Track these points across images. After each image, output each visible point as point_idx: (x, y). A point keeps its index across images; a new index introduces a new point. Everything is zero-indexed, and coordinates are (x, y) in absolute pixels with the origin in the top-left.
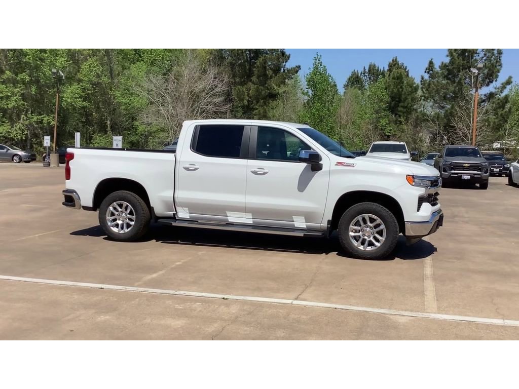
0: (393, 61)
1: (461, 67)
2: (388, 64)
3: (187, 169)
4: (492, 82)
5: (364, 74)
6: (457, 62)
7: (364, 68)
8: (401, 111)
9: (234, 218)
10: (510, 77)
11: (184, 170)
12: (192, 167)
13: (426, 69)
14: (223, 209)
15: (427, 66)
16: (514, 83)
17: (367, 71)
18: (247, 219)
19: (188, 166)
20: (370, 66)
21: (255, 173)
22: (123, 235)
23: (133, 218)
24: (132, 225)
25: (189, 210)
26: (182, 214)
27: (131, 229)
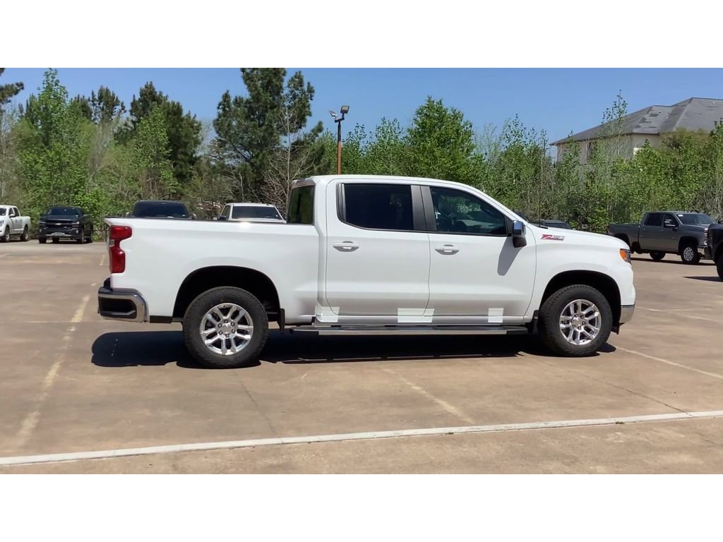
0: (146, 87)
1: (269, 106)
2: (139, 91)
3: (340, 249)
4: (300, 128)
5: (93, 101)
6: (264, 99)
7: (93, 93)
8: (182, 160)
9: (406, 317)
10: (320, 123)
11: (336, 250)
12: (348, 246)
13: (220, 105)
14: (393, 305)
15: (221, 100)
16: (325, 131)
17: (97, 97)
18: (424, 317)
19: (340, 244)
20: (101, 91)
21: (441, 252)
22: (232, 358)
23: (248, 329)
24: (246, 341)
25: (340, 310)
26: (328, 316)
27: (246, 347)
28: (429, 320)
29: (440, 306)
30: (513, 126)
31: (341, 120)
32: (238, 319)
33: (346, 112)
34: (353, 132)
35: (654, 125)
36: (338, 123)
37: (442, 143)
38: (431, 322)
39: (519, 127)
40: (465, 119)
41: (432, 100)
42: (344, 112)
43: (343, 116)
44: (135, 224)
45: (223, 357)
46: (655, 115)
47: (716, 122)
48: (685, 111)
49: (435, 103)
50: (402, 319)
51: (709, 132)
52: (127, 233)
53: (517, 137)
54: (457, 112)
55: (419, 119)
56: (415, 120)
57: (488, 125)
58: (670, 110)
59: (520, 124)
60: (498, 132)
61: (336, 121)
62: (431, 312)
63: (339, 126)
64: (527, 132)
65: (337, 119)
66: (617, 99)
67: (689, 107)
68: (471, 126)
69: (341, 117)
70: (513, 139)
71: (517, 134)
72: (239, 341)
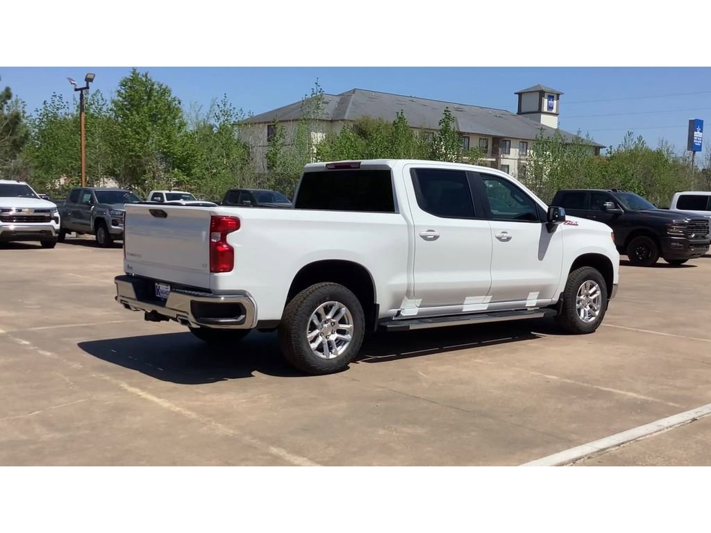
3: (425, 238)
11: (422, 239)
12: (431, 235)
14: (464, 294)
19: (425, 233)
21: (500, 239)
22: (335, 362)
23: (348, 328)
24: (345, 342)
25: (422, 302)
26: (410, 309)
27: (347, 349)
28: (484, 307)
29: (496, 293)
30: (221, 105)
31: (84, 88)
32: (339, 317)
33: (91, 80)
34: (49, 102)
35: (328, 111)
36: (79, 92)
37: (153, 118)
38: (486, 309)
39: (228, 106)
40: (173, 96)
41: (137, 72)
42: (88, 80)
43: (88, 84)
44: (243, 213)
45: (326, 361)
46: (327, 103)
47: (398, 113)
48: (352, 100)
49: (140, 76)
50: (467, 308)
51: (392, 122)
52: (235, 224)
53: (226, 117)
54: (163, 87)
55: (123, 91)
56: (118, 91)
57: (193, 103)
58: (338, 99)
59: (228, 104)
60: (205, 110)
61: (76, 90)
62: (489, 298)
63: (82, 96)
64: (235, 111)
65: (78, 87)
66: (314, 87)
67: (353, 96)
68: (180, 103)
69: (85, 86)
70: (222, 119)
71: (226, 113)
72: (339, 342)
